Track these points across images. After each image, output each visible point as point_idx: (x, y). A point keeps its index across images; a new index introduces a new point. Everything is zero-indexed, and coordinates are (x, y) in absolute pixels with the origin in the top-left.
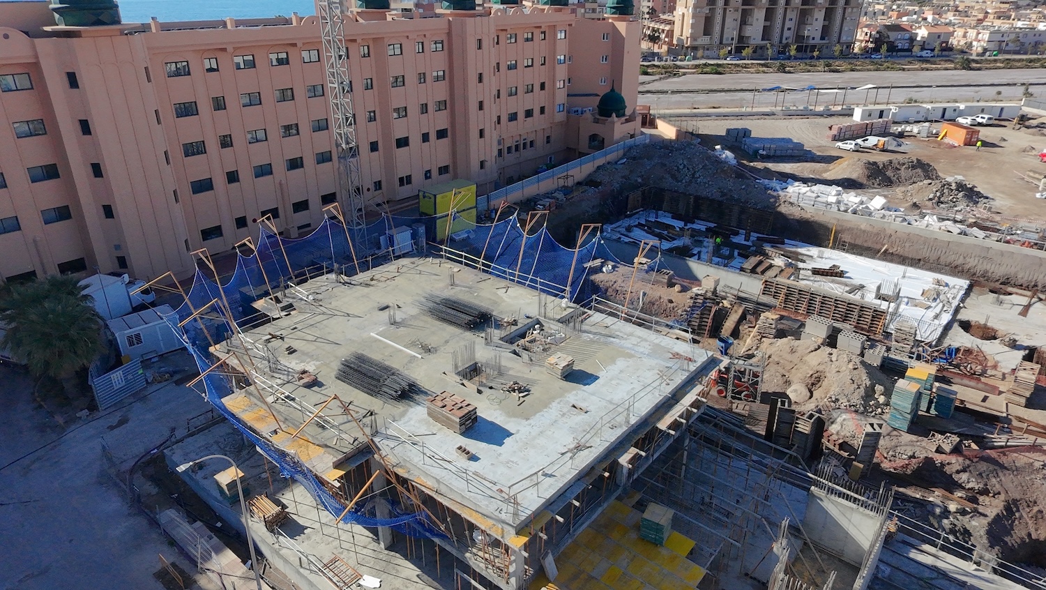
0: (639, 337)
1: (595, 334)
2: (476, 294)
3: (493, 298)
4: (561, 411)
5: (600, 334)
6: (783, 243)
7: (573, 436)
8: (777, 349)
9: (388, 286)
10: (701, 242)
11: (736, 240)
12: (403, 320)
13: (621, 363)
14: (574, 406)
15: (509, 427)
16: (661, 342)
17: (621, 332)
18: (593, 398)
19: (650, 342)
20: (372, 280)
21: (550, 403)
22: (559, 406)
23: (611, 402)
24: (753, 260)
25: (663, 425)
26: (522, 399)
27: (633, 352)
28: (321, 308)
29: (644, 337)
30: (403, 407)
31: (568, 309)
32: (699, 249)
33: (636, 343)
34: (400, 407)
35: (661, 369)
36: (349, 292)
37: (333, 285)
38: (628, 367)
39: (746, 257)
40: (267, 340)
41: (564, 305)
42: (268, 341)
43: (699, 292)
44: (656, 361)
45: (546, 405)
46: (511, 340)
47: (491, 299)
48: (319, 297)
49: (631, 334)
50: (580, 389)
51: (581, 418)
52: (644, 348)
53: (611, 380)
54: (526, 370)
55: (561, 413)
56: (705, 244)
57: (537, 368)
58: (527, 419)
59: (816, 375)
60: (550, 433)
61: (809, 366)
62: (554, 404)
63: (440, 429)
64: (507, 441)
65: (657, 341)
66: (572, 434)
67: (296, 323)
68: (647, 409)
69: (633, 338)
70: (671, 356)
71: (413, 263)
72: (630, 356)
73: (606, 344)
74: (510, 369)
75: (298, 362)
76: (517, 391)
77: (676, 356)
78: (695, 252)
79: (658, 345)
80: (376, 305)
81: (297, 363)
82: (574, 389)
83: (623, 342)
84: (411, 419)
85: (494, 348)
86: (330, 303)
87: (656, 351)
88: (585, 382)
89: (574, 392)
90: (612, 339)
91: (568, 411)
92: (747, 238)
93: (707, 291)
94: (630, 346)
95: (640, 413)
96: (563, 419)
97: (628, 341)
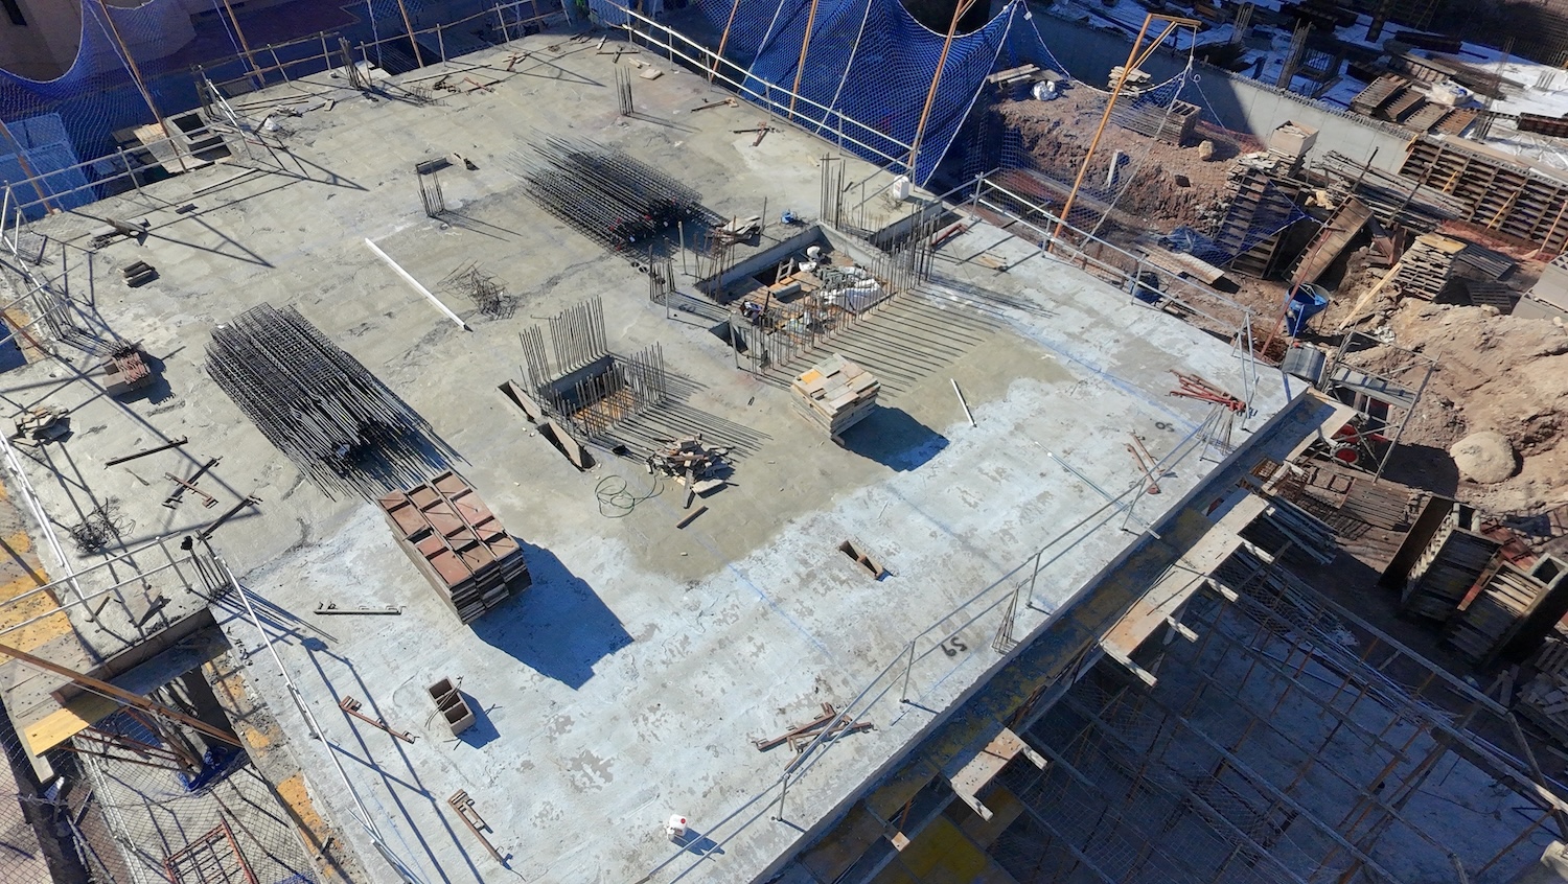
0: (1090, 311)
1: (965, 289)
2: (677, 144)
3: (718, 158)
4: (805, 563)
5: (980, 292)
6: (1456, 50)
7: (817, 670)
8: (1443, 331)
9: (472, 104)
10: (1268, 36)
11: (1345, 35)
12: (467, 205)
13: (1022, 398)
14: (848, 549)
15: (629, 611)
16: (1150, 333)
17: (1040, 289)
18: (917, 520)
19: (1119, 330)
20: (438, 87)
21: (777, 526)
22: (803, 540)
23: (964, 541)
24: (1383, 86)
25: (1120, 644)
26: (698, 503)
27: (1064, 361)
28: (282, 156)
29: (1106, 312)
30: (348, 494)
31: (905, 204)
32: (1261, 54)
33: (1076, 330)
34: (338, 495)
35: (1141, 431)
36: (369, 115)
37: (341, 94)
38: (1041, 411)
39: (1366, 78)
40: (99, 239)
41: (897, 193)
42: (103, 241)
43: (1261, 165)
44: (1129, 400)
45: (763, 530)
46: (725, 289)
47: (711, 161)
48: (294, 123)
49: (1068, 301)
50: (880, 481)
51: (860, 595)
52: (1099, 351)
53: (982, 456)
54: (740, 396)
55: (803, 570)
56: (1276, 42)
57: (774, 391)
58: (693, 583)
59: (1548, 420)
60: (749, 648)
61: (1531, 393)
62: (790, 532)
63: (417, 596)
64: (608, 668)
65: (1139, 329)
66: (818, 661)
67: (199, 194)
68: (1076, 581)
69: (1072, 313)
70: (1176, 385)
71: (553, 49)
72: (1054, 374)
73: (990, 325)
74: (698, 386)
75: (141, 311)
76: (690, 474)
77: (1194, 387)
78: (1250, 60)
79: (1140, 343)
80: (420, 157)
81: (137, 317)
82: (861, 480)
83: (1041, 322)
84: (349, 544)
85: (672, 312)
86: (310, 145)
87: (1136, 360)
88: (903, 457)
89: (861, 492)
90: (1009, 311)
91: (827, 566)
92: (1374, 34)
93: (1278, 164)
94: (1059, 338)
95: (1052, 598)
96: (804, 596)
97: (1054, 319)
